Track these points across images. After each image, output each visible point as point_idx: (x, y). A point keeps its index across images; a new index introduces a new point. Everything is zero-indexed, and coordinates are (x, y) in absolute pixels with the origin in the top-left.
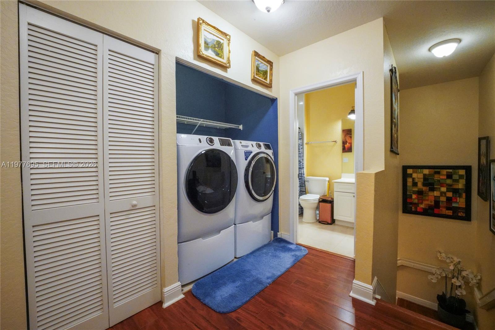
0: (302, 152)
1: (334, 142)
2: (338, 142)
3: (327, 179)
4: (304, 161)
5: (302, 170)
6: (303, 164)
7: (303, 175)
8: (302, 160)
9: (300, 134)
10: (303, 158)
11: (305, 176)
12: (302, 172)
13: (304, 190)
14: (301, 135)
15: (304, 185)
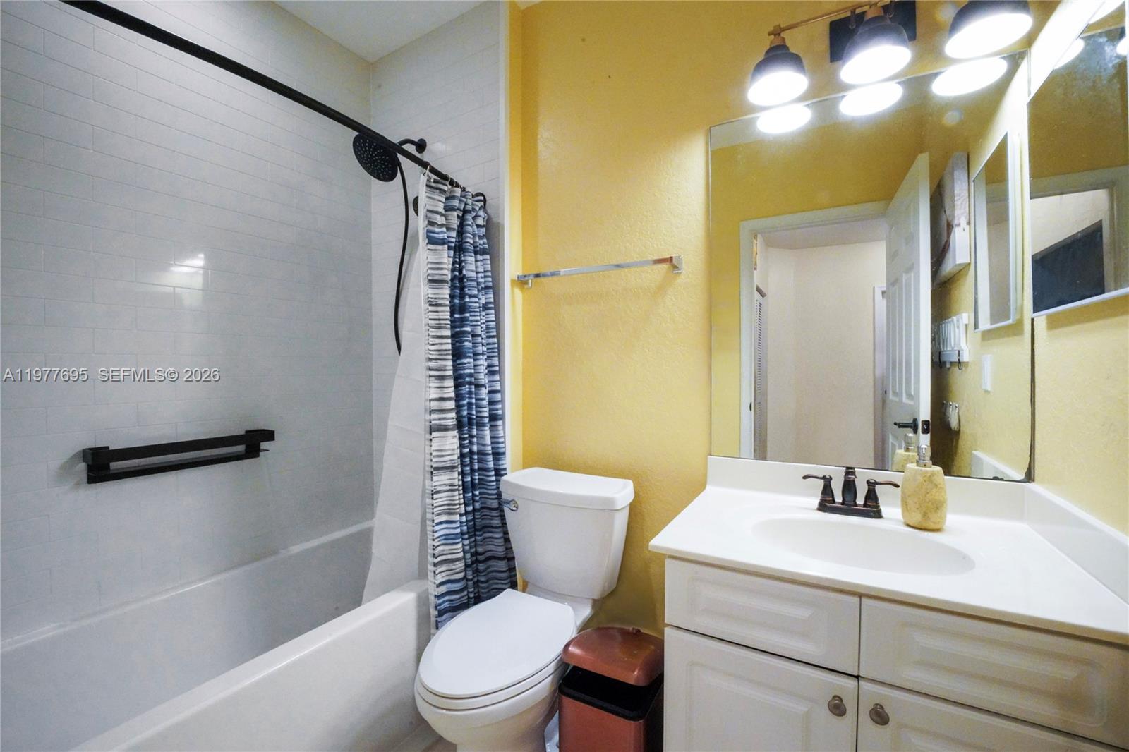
0: (488, 329)
1: (666, 266)
2: (685, 268)
3: (621, 492)
4: (502, 381)
5: (487, 433)
6: (498, 397)
7: (491, 465)
8: (491, 373)
9: (480, 222)
10: (496, 361)
11: (507, 462)
12: (488, 441)
13: (499, 550)
14: (483, 231)
15: (496, 522)
